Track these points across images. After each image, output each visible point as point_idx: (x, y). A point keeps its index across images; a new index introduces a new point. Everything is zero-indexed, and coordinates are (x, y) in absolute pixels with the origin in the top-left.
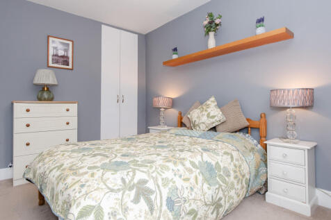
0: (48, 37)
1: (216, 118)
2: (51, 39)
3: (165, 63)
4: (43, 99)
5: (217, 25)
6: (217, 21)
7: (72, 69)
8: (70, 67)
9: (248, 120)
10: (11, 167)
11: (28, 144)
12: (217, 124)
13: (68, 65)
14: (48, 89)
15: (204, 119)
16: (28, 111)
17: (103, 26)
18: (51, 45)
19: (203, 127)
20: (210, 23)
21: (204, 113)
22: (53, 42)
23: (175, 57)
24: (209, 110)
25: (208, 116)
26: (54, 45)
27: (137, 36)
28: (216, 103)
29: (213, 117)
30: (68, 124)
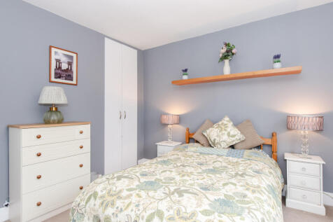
0: (50, 47)
1: (237, 137)
2: (53, 50)
3: (173, 82)
4: (51, 121)
5: (233, 54)
6: (233, 51)
7: (76, 85)
8: (74, 82)
9: (262, 137)
10: (7, 205)
11: (39, 177)
12: (237, 142)
13: (72, 80)
14: (56, 109)
15: (225, 137)
16: (39, 137)
17: (106, 39)
18: (54, 57)
19: (224, 145)
20: (227, 52)
21: (224, 132)
22: (56, 53)
23: (185, 77)
24: (229, 130)
25: (229, 134)
26: (58, 57)
27: (136, 51)
28: (232, 123)
29: (234, 136)
30: (81, 147)
